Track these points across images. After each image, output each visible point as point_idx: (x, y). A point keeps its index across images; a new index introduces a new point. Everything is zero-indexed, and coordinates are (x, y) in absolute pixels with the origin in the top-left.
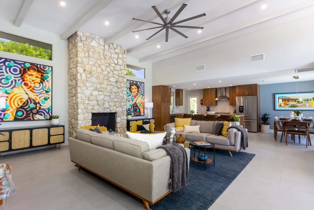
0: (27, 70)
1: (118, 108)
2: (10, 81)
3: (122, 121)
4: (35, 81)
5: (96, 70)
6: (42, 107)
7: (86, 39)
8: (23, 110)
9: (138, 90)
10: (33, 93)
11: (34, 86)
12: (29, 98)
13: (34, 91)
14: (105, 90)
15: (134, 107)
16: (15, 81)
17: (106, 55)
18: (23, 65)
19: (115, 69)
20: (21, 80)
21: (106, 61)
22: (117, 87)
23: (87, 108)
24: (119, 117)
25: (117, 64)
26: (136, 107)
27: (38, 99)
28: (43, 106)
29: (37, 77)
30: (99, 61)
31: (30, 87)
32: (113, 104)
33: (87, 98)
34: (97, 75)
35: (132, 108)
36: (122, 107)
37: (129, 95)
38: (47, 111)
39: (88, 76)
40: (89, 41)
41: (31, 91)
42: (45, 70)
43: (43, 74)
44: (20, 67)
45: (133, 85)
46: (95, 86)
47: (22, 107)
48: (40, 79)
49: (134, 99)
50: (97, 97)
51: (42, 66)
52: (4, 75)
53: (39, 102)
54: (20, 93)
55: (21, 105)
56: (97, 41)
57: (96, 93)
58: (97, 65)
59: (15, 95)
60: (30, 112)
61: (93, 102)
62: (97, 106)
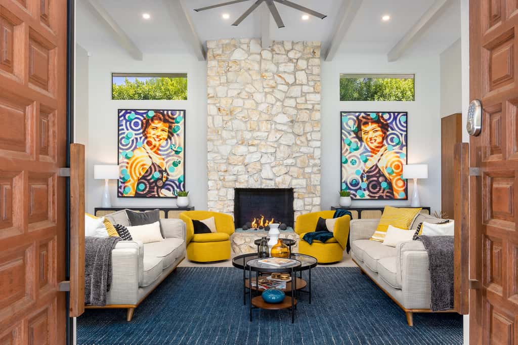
0: (150, 121)
1: (297, 178)
2: (131, 140)
3: (307, 208)
4: (160, 137)
5: (242, 105)
6: (170, 178)
7: (223, 51)
8: (146, 182)
9: (385, 133)
10: (158, 156)
11: (160, 145)
12: (153, 164)
13: (159, 152)
14: (263, 143)
15: (368, 177)
16: (137, 139)
17: (266, 71)
18: (145, 115)
19: (288, 95)
20: (143, 138)
21: (265, 83)
22: (293, 133)
23: (224, 178)
24: (298, 198)
25: (294, 84)
26: (378, 178)
27: (165, 164)
28: (172, 176)
29: (163, 130)
30: (250, 86)
31: (155, 146)
32: (284, 170)
33: (225, 161)
34: (245, 113)
35: (365, 179)
36: (307, 176)
37: (355, 147)
38: (178, 184)
39: (226, 118)
40: (228, 52)
41: (155, 152)
42: (175, 117)
43: (171, 124)
44: (142, 118)
45: (366, 124)
46: (239, 137)
47: (144, 177)
48: (167, 133)
49: (372, 156)
50: (245, 158)
51: (170, 112)
52: (124, 133)
53: (165, 169)
54: (142, 157)
55: (143, 174)
56: (245, 47)
57: (242, 149)
58: (244, 95)
59: (136, 160)
60: (154, 184)
61: (236, 168)
62: (245, 174)
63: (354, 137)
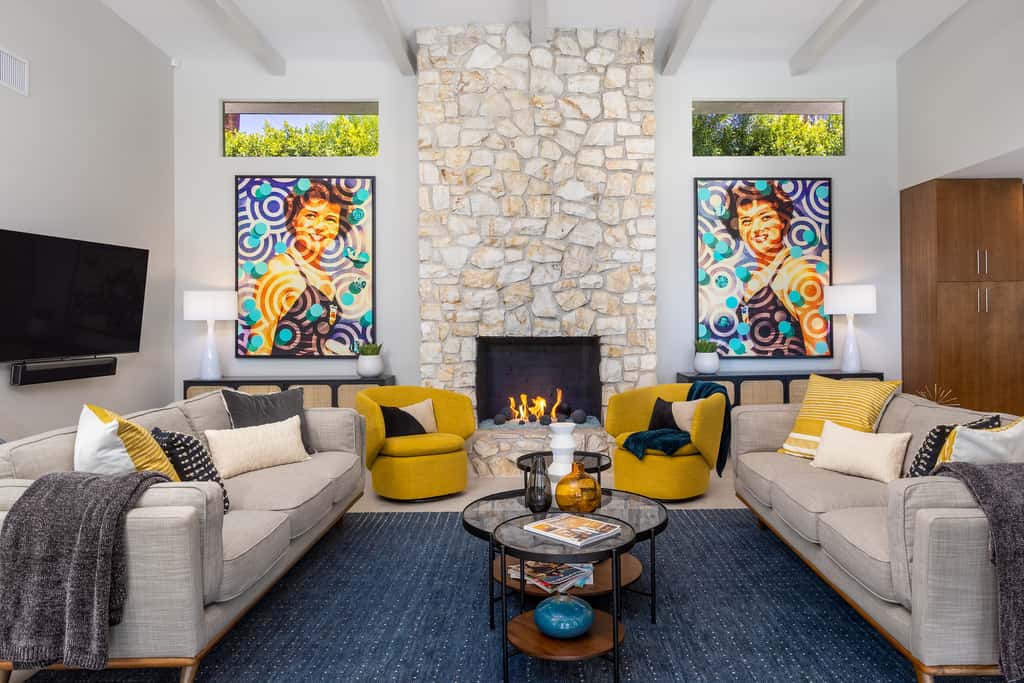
0: (302, 200)
1: (607, 315)
2: (262, 239)
3: (629, 376)
4: (323, 234)
5: (490, 162)
6: (344, 316)
7: (450, 51)
8: (294, 325)
9: (785, 222)
10: (319, 271)
11: (322, 250)
12: (308, 288)
13: (322, 264)
14: (535, 242)
15: (752, 312)
16: (274, 236)
17: (541, 91)
18: (291, 188)
19: (585, 142)
20: (288, 235)
21: (538, 118)
22: (598, 220)
23: (455, 316)
24: (610, 357)
25: (601, 118)
26: (772, 313)
27: (333, 288)
28: (348, 313)
29: (329, 219)
30: (506, 122)
31: (312, 252)
32: (580, 299)
33: (456, 280)
34: (496, 180)
35: (745, 316)
36: (627, 311)
37: (725, 250)
38: (360, 329)
39: (459, 190)
40: (460, 54)
41: (313, 264)
42: (353, 190)
43: (345, 207)
44: (285, 194)
45: (746, 202)
46: (485, 231)
47: (290, 316)
48: (337, 225)
49: (759, 269)
50: (498, 273)
51: (342, 181)
52: (248, 225)
53: (335, 298)
54: (285, 274)
55: (287, 308)
56: (496, 41)
57: (492, 255)
58: (495, 141)
59: (273, 280)
60: (311, 330)
61: (480, 295)
62: (499, 307)
63: (722, 231)
